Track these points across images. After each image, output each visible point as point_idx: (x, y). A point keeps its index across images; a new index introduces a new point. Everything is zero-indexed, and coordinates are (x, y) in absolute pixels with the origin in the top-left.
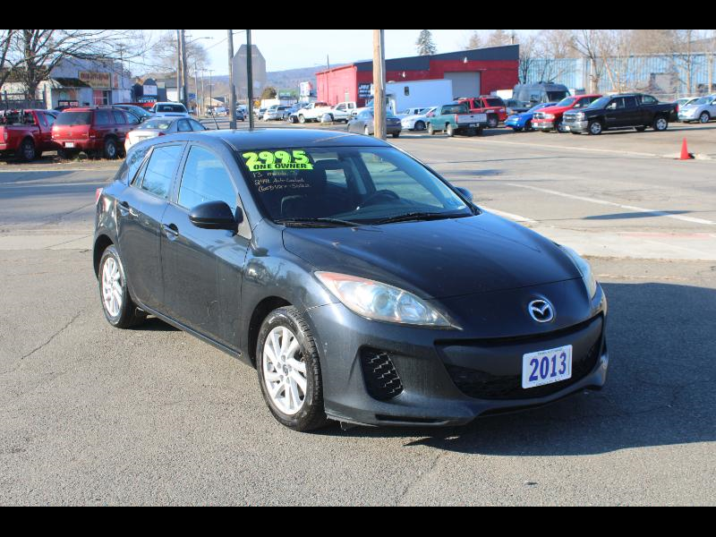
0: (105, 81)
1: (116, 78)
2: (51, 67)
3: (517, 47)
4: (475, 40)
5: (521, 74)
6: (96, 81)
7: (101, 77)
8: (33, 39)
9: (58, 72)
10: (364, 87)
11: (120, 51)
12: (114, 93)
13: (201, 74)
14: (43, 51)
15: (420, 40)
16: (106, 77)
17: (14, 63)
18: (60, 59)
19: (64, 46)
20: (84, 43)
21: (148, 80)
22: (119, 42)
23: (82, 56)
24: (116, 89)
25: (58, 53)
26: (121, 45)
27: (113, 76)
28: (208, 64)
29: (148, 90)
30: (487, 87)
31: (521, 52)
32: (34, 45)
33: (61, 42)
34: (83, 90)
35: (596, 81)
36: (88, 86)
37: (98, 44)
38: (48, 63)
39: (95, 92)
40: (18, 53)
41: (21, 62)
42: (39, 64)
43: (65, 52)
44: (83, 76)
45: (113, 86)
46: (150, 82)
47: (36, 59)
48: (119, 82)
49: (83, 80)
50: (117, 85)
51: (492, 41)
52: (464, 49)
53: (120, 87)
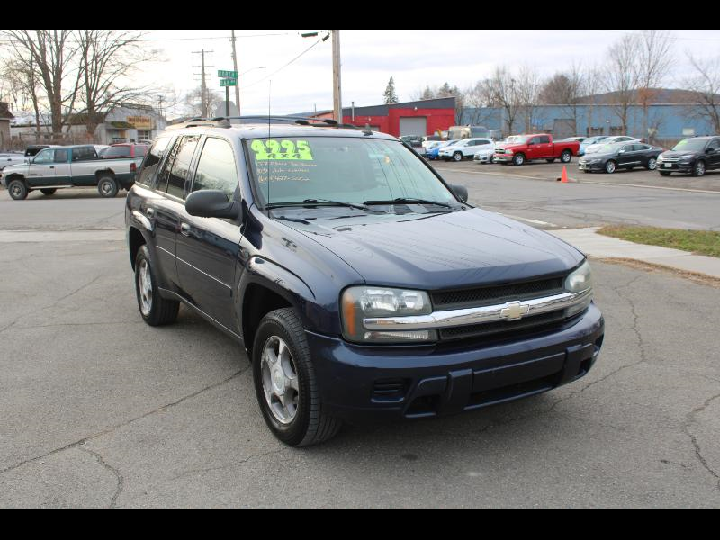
0: (146, 124)
1: (155, 122)
2: (107, 113)
3: (453, 99)
4: (427, 93)
6: (139, 124)
7: (144, 120)
8: (93, 93)
9: (110, 118)
12: (153, 132)
14: (100, 102)
15: (386, 93)
16: (148, 121)
17: (79, 111)
18: (112, 108)
19: (116, 98)
23: (131, 106)
24: (155, 129)
25: (111, 104)
27: (153, 119)
31: (457, 103)
33: (113, 96)
34: (130, 130)
35: (510, 125)
36: (134, 128)
37: (141, 97)
38: (104, 110)
39: (140, 132)
41: (85, 110)
42: (98, 112)
43: (116, 103)
44: (130, 120)
45: (153, 126)
47: (95, 108)
48: (157, 124)
49: (131, 123)
50: (155, 127)
51: (440, 93)
52: (419, 100)
53: (158, 128)
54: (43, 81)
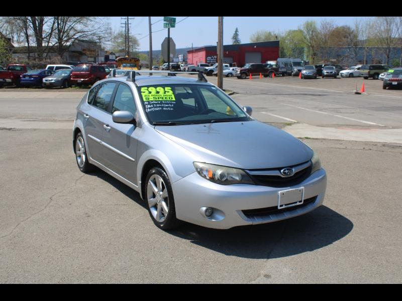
0: (93, 53)
1: (98, 51)
2: (70, 46)
3: (278, 42)
4: (258, 38)
5: (280, 54)
6: (89, 52)
7: (91, 51)
8: (62, 33)
9: (73, 49)
10: (209, 58)
11: (99, 39)
12: (97, 58)
13: (134, 50)
14: (66, 39)
15: (234, 37)
17: (53, 44)
18: (73, 42)
19: (76, 37)
20: (85, 35)
21: (112, 52)
22: (99, 35)
23: (83, 41)
25: (73, 40)
26: (100, 37)
27: (97, 50)
28: (138, 46)
29: (111, 57)
30: (265, 59)
31: (280, 44)
32: (62, 36)
33: (74, 35)
36: (85, 55)
40: (55, 39)
41: (57, 43)
42: (64, 45)
43: (76, 39)
44: (84, 50)
45: (97, 54)
46: (112, 53)
47: (63, 43)
48: (99, 53)
49: (84, 52)
50: (98, 55)
52: (252, 42)
53: (100, 55)
54: (32, 26)
